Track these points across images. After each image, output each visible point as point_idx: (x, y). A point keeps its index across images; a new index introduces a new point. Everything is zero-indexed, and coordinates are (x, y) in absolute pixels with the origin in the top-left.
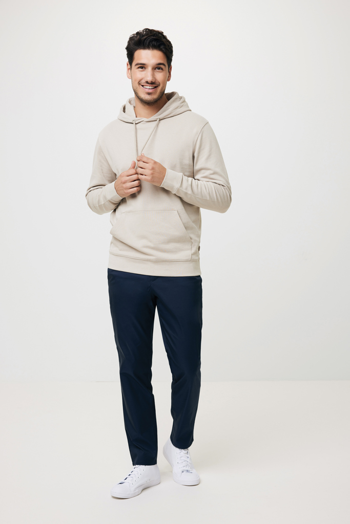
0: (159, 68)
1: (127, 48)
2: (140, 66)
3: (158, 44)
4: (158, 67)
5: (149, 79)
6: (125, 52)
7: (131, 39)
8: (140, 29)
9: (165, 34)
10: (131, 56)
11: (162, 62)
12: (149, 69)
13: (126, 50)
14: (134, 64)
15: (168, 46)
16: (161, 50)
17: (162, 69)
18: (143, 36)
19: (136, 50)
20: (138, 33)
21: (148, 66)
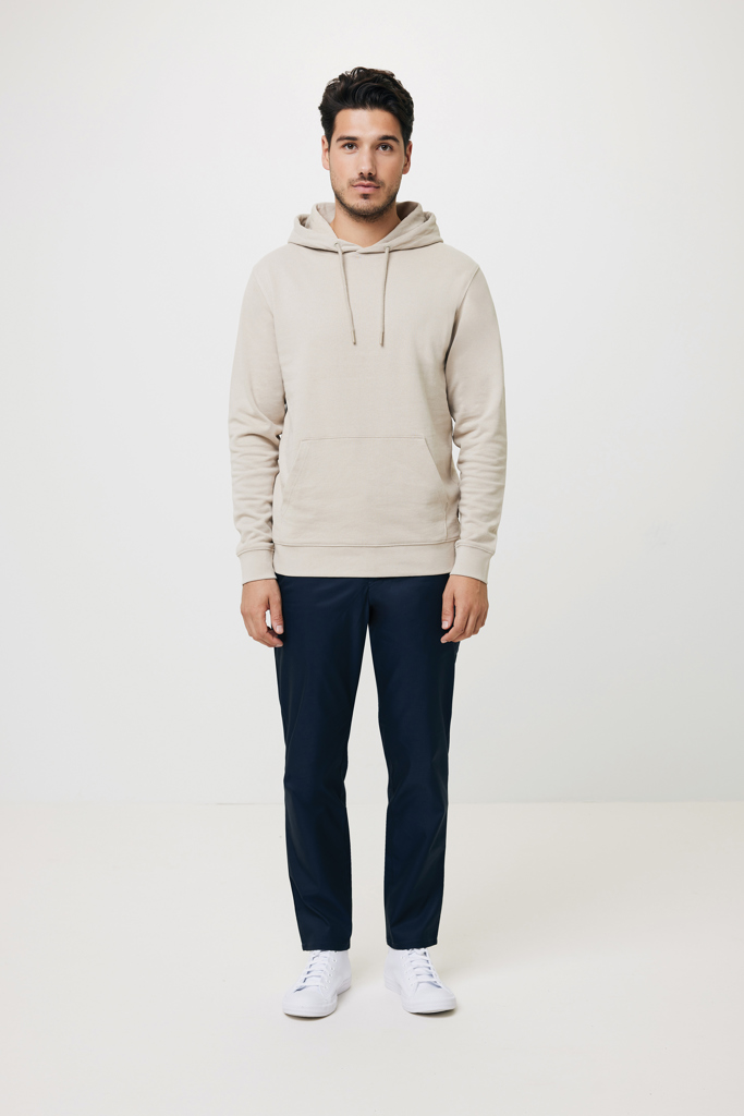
0: (385, 148)
1: (320, 108)
2: (346, 141)
3: (383, 97)
4: (383, 144)
5: (366, 168)
6: (318, 116)
7: (330, 89)
8: (347, 68)
9: (397, 78)
10: (329, 122)
11: (390, 133)
12: (366, 148)
13: (319, 112)
14: (334, 139)
15: (404, 101)
16: (388, 109)
17: (392, 148)
18: (352, 82)
19: (339, 110)
20: (342, 77)
21: (362, 143)
